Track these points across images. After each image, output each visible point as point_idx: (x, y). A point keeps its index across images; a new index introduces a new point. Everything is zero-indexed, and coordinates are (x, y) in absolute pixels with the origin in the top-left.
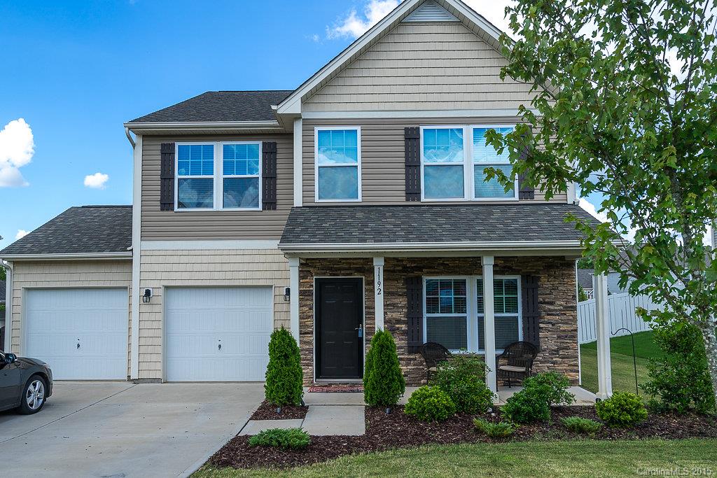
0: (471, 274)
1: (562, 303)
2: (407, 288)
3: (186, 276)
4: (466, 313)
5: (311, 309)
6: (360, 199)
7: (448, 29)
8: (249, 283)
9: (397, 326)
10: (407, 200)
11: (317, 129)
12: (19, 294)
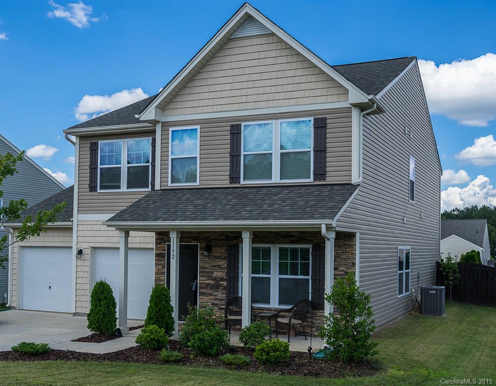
0: (274, 243)
1: (343, 269)
2: (227, 253)
3: (104, 240)
4: (270, 274)
5: (164, 267)
6: (198, 183)
7: (264, 40)
8: (142, 246)
9: (221, 282)
10: (231, 183)
11: (171, 129)
12: (16, 250)
